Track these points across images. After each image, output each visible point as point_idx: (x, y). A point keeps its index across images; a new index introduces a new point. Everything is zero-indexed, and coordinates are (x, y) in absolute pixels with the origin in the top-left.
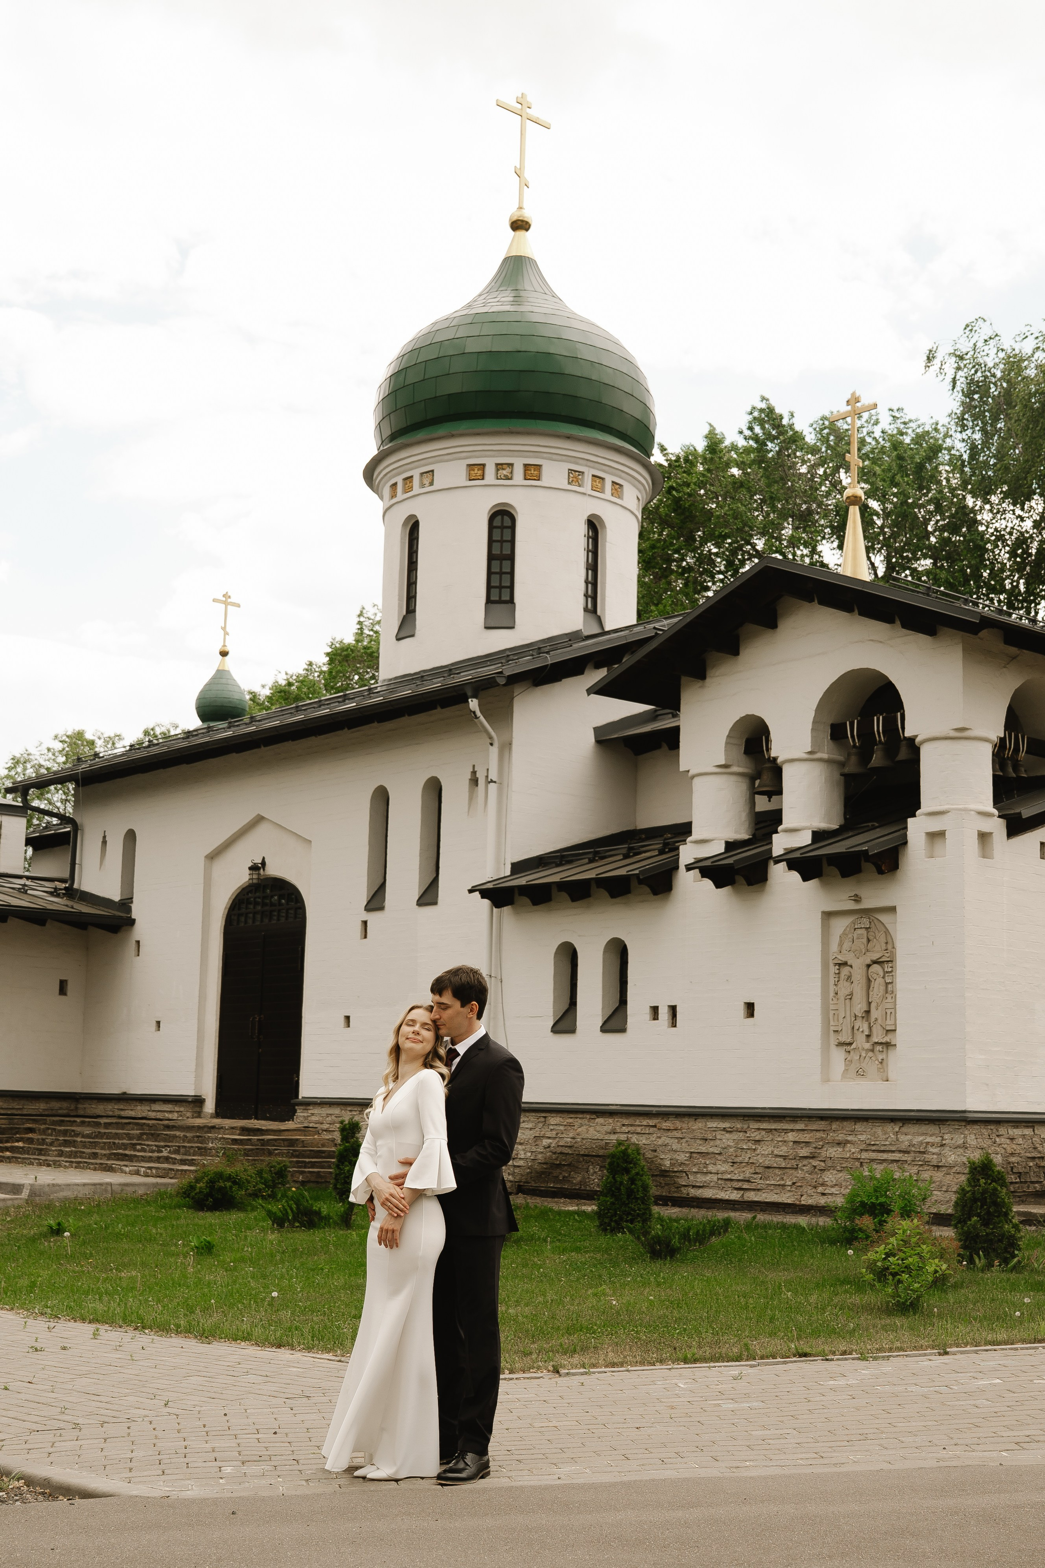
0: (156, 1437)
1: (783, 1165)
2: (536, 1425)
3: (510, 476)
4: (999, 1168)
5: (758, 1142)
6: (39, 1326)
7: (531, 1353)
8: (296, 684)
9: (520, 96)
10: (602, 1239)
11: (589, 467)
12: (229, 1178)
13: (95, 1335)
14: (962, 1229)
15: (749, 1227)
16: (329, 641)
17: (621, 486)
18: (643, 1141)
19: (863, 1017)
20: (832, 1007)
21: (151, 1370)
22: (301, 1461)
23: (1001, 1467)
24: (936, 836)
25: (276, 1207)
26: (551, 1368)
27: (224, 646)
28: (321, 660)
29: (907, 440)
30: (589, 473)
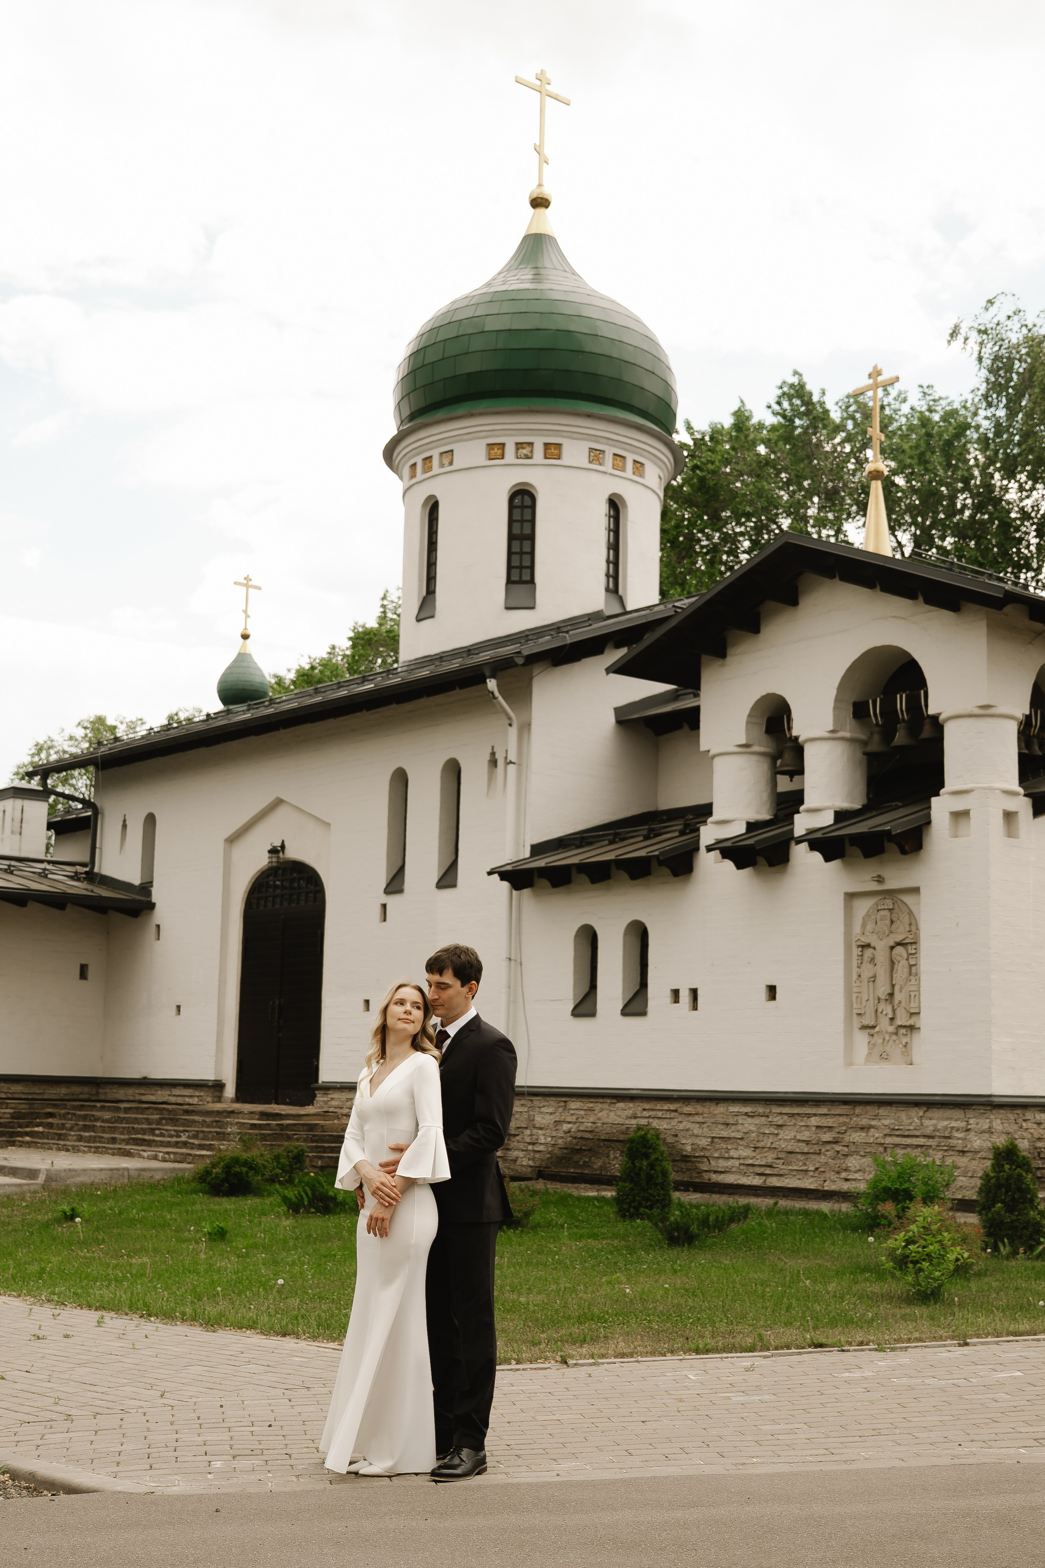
0: (148, 1430)
1: (806, 1150)
2: (538, 1418)
3: (530, 455)
4: (1025, 1154)
5: (780, 1126)
6: (44, 1313)
7: (540, 1343)
8: (320, 668)
9: (539, 72)
10: (620, 1225)
11: (611, 445)
12: (245, 1163)
13: (100, 1323)
14: (986, 1215)
15: (770, 1213)
16: (351, 625)
17: (642, 464)
18: (662, 1125)
19: (886, 1000)
20: (855, 990)
21: (152, 1359)
22: (293, 1456)
23: (1018, 1465)
24: (960, 816)
25: (291, 1193)
26: (559, 1359)
27: (246, 629)
28: (344, 645)
29: (936, 417)
30: (610, 451)
